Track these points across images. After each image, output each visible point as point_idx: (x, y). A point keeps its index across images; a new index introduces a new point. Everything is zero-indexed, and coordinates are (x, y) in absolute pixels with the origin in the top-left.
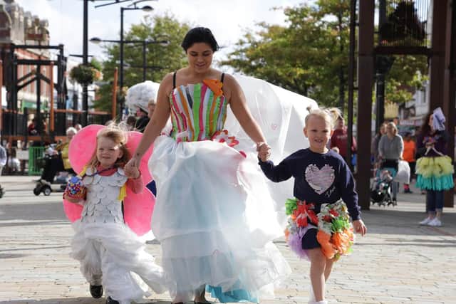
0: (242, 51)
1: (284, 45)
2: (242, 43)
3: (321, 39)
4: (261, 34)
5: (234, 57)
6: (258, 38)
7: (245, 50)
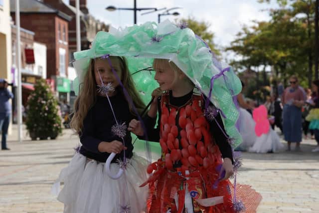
0: (240, 40)
1: (269, 35)
2: (240, 34)
3: (295, 30)
4: (254, 28)
5: (235, 44)
6: (252, 31)
7: (243, 39)
